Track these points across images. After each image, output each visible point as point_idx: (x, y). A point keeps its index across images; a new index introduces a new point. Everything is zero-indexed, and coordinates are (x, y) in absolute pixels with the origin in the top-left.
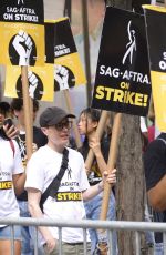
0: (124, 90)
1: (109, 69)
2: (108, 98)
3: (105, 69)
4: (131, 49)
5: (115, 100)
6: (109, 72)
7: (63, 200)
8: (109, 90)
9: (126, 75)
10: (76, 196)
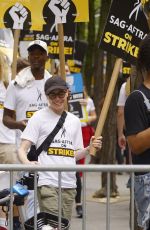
0: (127, 40)
1: (118, 20)
2: (114, 44)
3: (115, 19)
4: (137, 8)
5: (119, 47)
7: (54, 154)
8: (116, 38)
9: (130, 28)
10: (67, 152)
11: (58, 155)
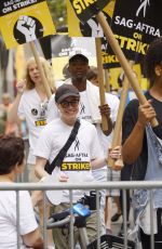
0: (137, 40)
1: (124, 19)
3: (120, 20)
4: (144, 4)
5: (128, 48)
6: (123, 22)
8: (123, 39)
9: (139, 27)
10: (83, 166)
11: (72, 170)
